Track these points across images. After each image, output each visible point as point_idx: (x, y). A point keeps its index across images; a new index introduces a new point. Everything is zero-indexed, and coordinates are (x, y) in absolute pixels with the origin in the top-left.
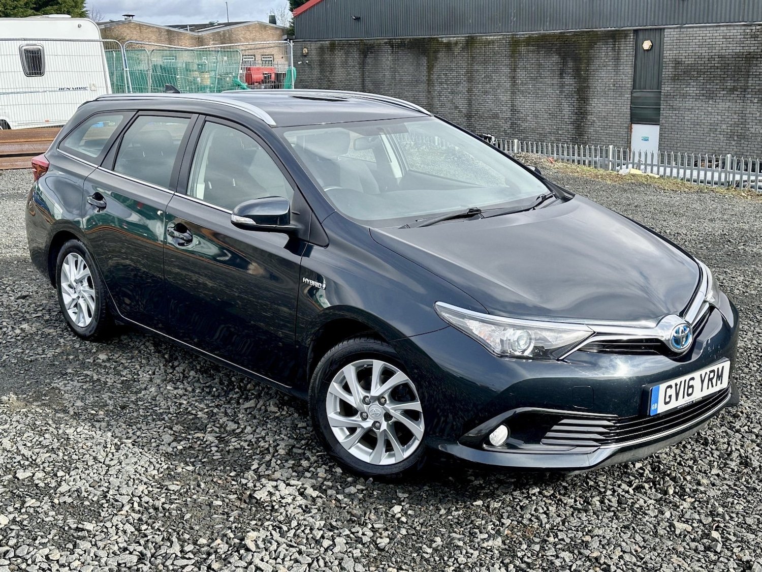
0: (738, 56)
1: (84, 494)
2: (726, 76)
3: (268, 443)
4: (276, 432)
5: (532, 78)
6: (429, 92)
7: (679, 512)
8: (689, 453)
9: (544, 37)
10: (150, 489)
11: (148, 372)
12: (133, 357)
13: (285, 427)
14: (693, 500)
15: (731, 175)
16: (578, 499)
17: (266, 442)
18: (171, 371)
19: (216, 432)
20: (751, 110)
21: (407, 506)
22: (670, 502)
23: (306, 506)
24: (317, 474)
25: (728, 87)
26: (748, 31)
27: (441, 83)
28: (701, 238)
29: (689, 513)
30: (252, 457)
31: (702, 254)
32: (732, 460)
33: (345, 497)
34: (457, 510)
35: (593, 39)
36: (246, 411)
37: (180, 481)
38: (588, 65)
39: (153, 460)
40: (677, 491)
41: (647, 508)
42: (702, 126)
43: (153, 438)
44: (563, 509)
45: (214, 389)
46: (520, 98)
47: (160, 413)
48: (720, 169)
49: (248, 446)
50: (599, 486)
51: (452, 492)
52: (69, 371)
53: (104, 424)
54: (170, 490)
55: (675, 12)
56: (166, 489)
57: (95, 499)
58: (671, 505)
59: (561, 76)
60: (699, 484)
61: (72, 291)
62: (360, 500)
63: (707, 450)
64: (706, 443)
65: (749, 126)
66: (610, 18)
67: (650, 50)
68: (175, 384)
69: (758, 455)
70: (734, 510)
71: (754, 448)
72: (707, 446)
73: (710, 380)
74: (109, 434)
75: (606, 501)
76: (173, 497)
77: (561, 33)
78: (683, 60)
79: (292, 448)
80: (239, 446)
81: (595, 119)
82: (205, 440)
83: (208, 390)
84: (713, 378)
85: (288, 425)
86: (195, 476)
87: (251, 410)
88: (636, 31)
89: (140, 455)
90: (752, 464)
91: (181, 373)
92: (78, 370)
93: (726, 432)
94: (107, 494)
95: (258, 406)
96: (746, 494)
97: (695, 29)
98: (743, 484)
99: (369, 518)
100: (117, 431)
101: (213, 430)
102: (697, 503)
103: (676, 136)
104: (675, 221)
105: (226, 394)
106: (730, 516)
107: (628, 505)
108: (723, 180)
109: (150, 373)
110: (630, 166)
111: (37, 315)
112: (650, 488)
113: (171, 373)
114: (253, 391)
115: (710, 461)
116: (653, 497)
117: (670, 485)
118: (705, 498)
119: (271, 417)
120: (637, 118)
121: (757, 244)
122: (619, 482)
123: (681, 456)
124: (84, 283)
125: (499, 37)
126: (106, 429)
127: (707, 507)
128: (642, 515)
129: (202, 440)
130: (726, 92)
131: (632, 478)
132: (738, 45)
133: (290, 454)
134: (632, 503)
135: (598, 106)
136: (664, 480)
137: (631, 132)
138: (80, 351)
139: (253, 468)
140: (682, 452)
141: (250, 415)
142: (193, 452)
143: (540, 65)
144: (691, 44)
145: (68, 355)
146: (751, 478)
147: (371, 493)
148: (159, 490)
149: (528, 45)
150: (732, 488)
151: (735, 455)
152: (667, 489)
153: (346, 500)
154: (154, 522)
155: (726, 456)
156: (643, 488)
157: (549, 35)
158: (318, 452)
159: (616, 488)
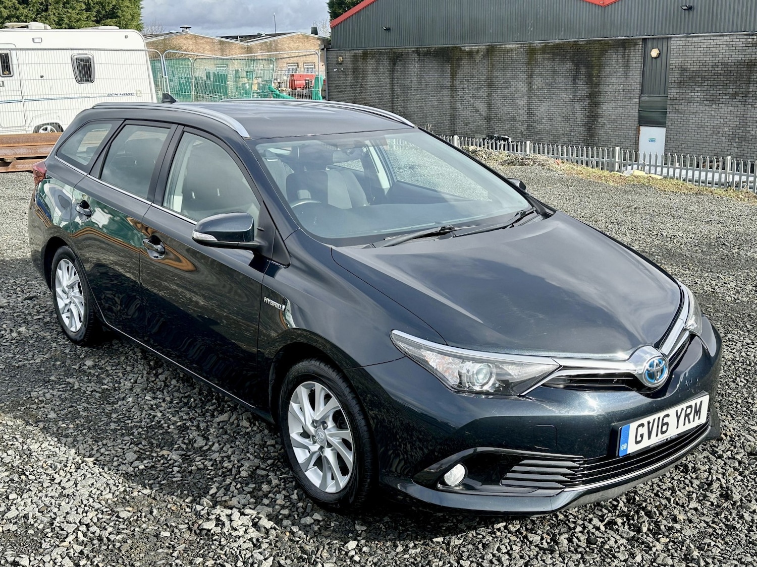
0: (740, 63)
1: (31, 521)
2: (728, 82)
3: (232, 463)
4: (243, 450)
5: (547, 84)
6: (452, 97)
7: (650, 555)
8: (667, 482)
9: (558, 46)
10: (100, 516)
11: (130, 380)
12: (119, 364)
13: (253, 445)
14: (668, 540)
15: (731, 176)
16: (545, 535)
17: (230, 462)
18: (153, 379)
19: (183, 450)
20: (752, 114)
21: (363, 541)
22: (643, 543)
23: (257, 540)
24: (275, 501)
25: (730, 92)
26: (750, 40)
27: (463, 88)
28: (696, 241)
29: (661, 557)
30: (213, 479)
31: (697, 257)
32: (712, 492)
33: (300, 530)
34: (415, 547)
35: (604, 47)
36: (219, 425)
37: (133, 507)
38: (600, 71)
39: (111, 482)
40: (651, 528)
41: (617, 550)
42: (706, 129)
43: (116, 456)
44: (527, 549)
45: (192, 400)
46: (536, 102)
47: (131, 427)
48: (720, 170)
49: (212, 465)
50: (569, 521)
51: (413, 525)
52: (53, 378)
53: (70, 440)
54: (120, 518)
55: (681, 22)
56: (116, 517)
57: (40, 527)
58: (643, 546)
59: (574, 81)
60: (675, 520)
61: (65, 296)
62: (315, 533)
63: (687, 478)
64: (686, 470)
65: (750, 129)
66: (620, 27)
67: (658, 57)
68: (154, 393)
69: (740, 485)
70: (711, 554)
71: (736, 478)
72: (686, 473)
73: (687, 415)
74: (73, 451)
75: (575, 540)
76: (122, 526)
77: (574, 42)
78: (688, 67)
79: (256, 469)
80: (202, 466)
81: (605, 121)
82: (169, 458)
83: (185, 401)
84: (690, 414)
85: (256, 442)
86: (150, 500)
87: (224, 424)
88: (644, 40)
89: (98, 475)
90: (733, 497)
91: (163, 381)
92: (61, 377)
93: (707, 457)
94: (54, 521)
95: (231, 420)
96: (724, 533)
97: (700, 38)
98: (722, 521)
99: (321, 556)
100: (81, 447)
101: (180, 446)
102: (671, 544)
103: (681, 137)
104: (673, 224)
105: (204, 404)
106: (705, 561)
107: (597, 546)
108: (723, 180)
109: (132, 381)
110: (635, 167)
111: (38, 317)
112: (623, 524)
113: (153, 382)
114: (229, 403)
115: (689, 492)
116: (625, 535)
117: (644, 522)
118: (680, 539)
119: (242, 433)
120: (644, 121)
121: (751, 248)
122: (591, 516)
123: (659, 486)
124: (75, 289)
125: (517, 46)
126: (71, 446)
127: (681, 549)
128: (611, 558)
129: (166, 459)
130: (728, 97)
131: (605, 511)
132: (740, 53)
133: (253, 476)
134: (602, 542)
135: (608, 109)
136: (638, 514)
137: (639, 133)
138: (69, 356)
139: (211, 492)
140: (660, 480)
141: (221, 430)
142: (153, 472)
143: (554, 72)
144: (696, 52)
145: (56, 360)
146: (731, 514)
147: (328, 525)
148: (109, 517)
149: (544, 53)
150: (710, 526)
151: (715, 485)
152: (641, 525)
153: (300, 532)
154: (95, 557)
155: (706, 487)
156: (616, 523)
157: (564, 44)
158: (282, 474)
159: (586, 523)
